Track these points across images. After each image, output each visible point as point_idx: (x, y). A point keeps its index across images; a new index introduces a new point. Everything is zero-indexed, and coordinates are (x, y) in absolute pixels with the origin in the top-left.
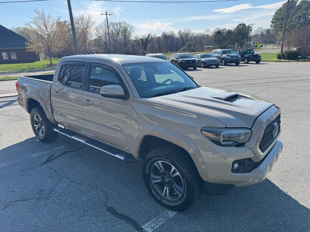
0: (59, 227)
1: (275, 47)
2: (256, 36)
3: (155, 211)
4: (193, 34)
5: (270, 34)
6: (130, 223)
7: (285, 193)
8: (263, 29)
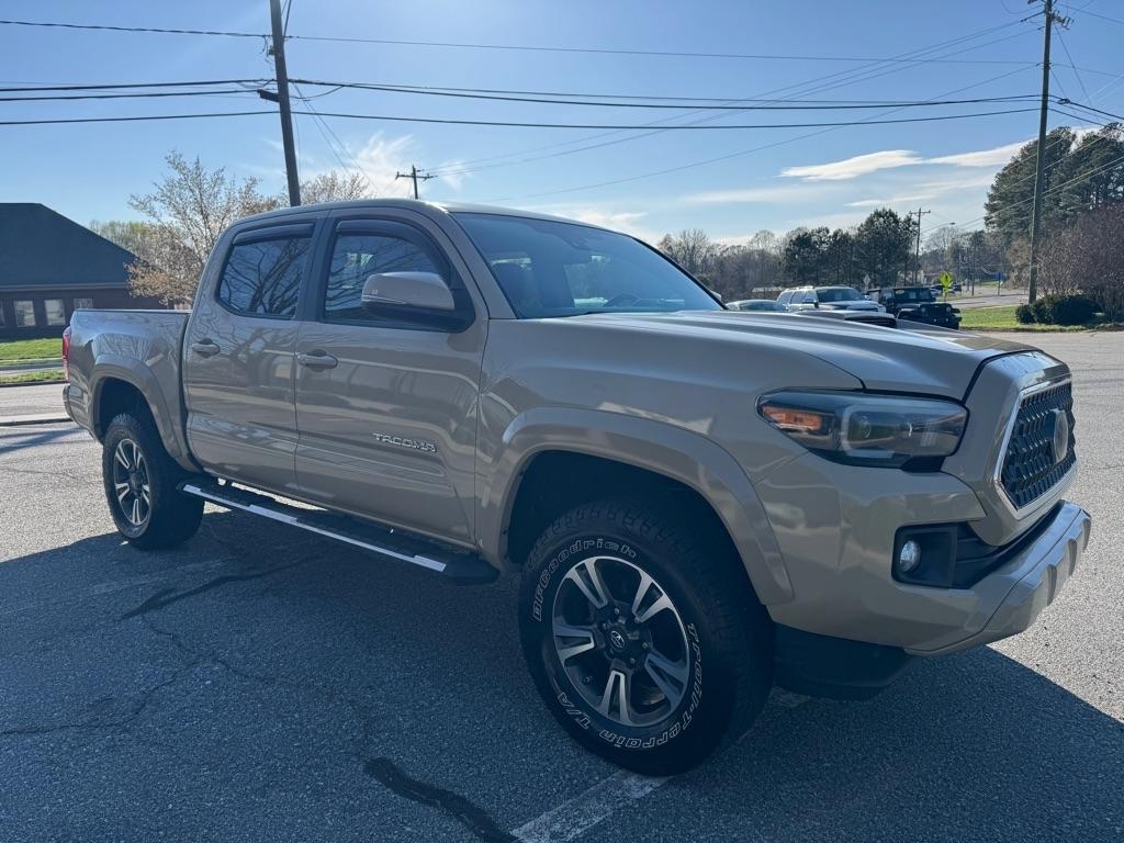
0: (154, 826)
1: (1004, 292)
2: (935, 256)
3: (567, 776)
4: (712, 248)
5: (984, 250)
6: (461, 819)
7: (1118, 722)
8: (960, 232)
